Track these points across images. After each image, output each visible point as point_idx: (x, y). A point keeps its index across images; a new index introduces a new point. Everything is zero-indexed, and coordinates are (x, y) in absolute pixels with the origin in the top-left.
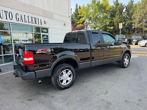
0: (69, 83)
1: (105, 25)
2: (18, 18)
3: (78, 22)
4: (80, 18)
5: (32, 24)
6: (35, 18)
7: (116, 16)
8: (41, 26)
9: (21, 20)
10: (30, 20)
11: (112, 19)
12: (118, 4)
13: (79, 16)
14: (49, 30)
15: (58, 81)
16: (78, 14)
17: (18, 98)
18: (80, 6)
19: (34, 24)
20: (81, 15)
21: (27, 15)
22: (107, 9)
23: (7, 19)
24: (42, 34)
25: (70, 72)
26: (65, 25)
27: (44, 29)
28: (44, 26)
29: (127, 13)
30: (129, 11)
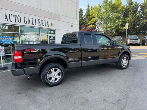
0: (58, 80)
1: (116, 25)
2: (26, 21)
3: (89, 23)
4: (91, 18)
5: (39, 26)
6: (42, 20)
7: (129, 15)
8: (48, 27)
9: (29, 23)
10: (37, 22)
11: (125, 19)
12: (132, 3)
13: (91, 16)
14: (56, 32)
15: (45, 78)
16: (90, 15)
17: (11, 91)
18: (92, 7)
19: (41, 26)
20: (92, 16)
21: (34, 18)
23: (15, 22)
24: (49, 35)
25: (59, 71)
26: (72, 26)
27: (51, 30)
28: (51, 27)
29: (142, 12)
30: (144, 10)
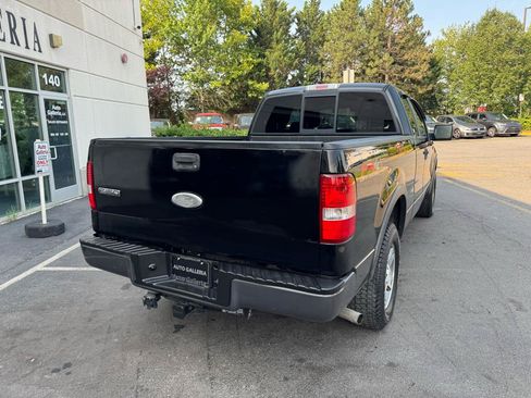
1: (240, 73)
5: (1, 46)
6: (9, 14)
7: (274, 44)
11: (262, 56)
12: (276, 4)
19: (7, 46)
22: (243, 17)
24: (43, 95)
29: (301, 37)
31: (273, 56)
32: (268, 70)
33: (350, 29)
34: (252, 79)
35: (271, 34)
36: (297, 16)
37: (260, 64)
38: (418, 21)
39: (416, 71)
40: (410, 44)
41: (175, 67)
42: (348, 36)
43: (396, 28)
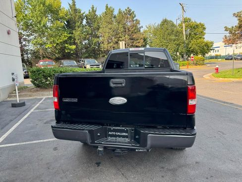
1: (61, 41)
12: (76, 10)
22: (61, 15)
26: (8, 34)
31: (77, 33)
32: (75, 39)
33: (111, 23)
34: (67, 43)
35: (75, 23)
36: (86, 16)
37: (70, 37)
38: (138, 22)
39: (139, 42)
40: (135, 31)
41: (24, 37)
42: (110, 26)
43: (129, 24)
